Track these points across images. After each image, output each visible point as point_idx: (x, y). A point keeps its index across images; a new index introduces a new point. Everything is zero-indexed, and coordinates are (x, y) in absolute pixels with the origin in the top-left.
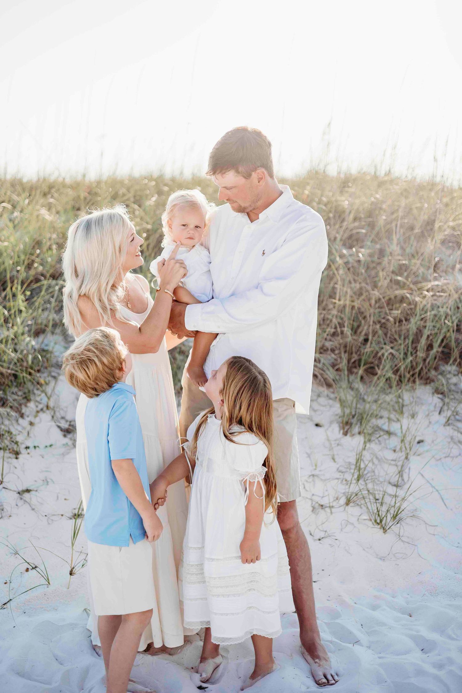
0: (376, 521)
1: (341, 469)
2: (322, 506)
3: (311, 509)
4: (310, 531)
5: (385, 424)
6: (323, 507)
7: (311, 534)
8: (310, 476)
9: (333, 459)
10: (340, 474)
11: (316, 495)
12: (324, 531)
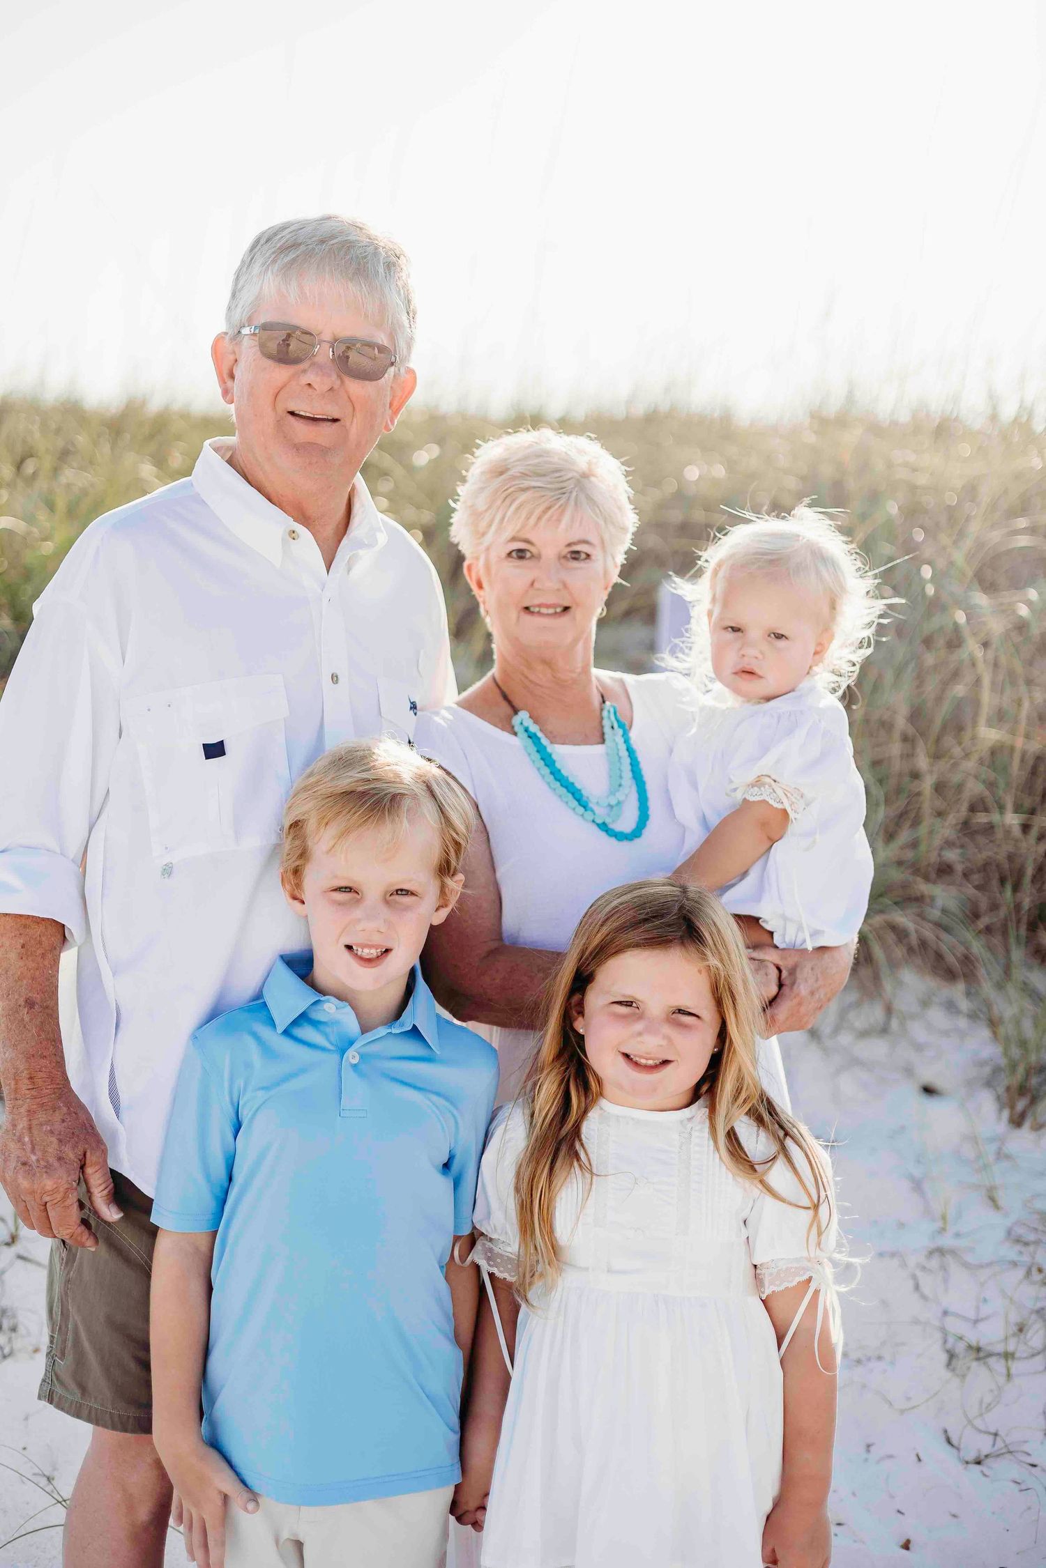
1: (1020, 1231)
2: (978, 1349)
3: (944, 1357)
4: (946, 1431)
6: (982, 1354)
7: (949, 1441)
8: (931, 1253)
9: (993, 1201)
10: (1018, 1247)
11: (957, 1315)
12: (989, 1433)
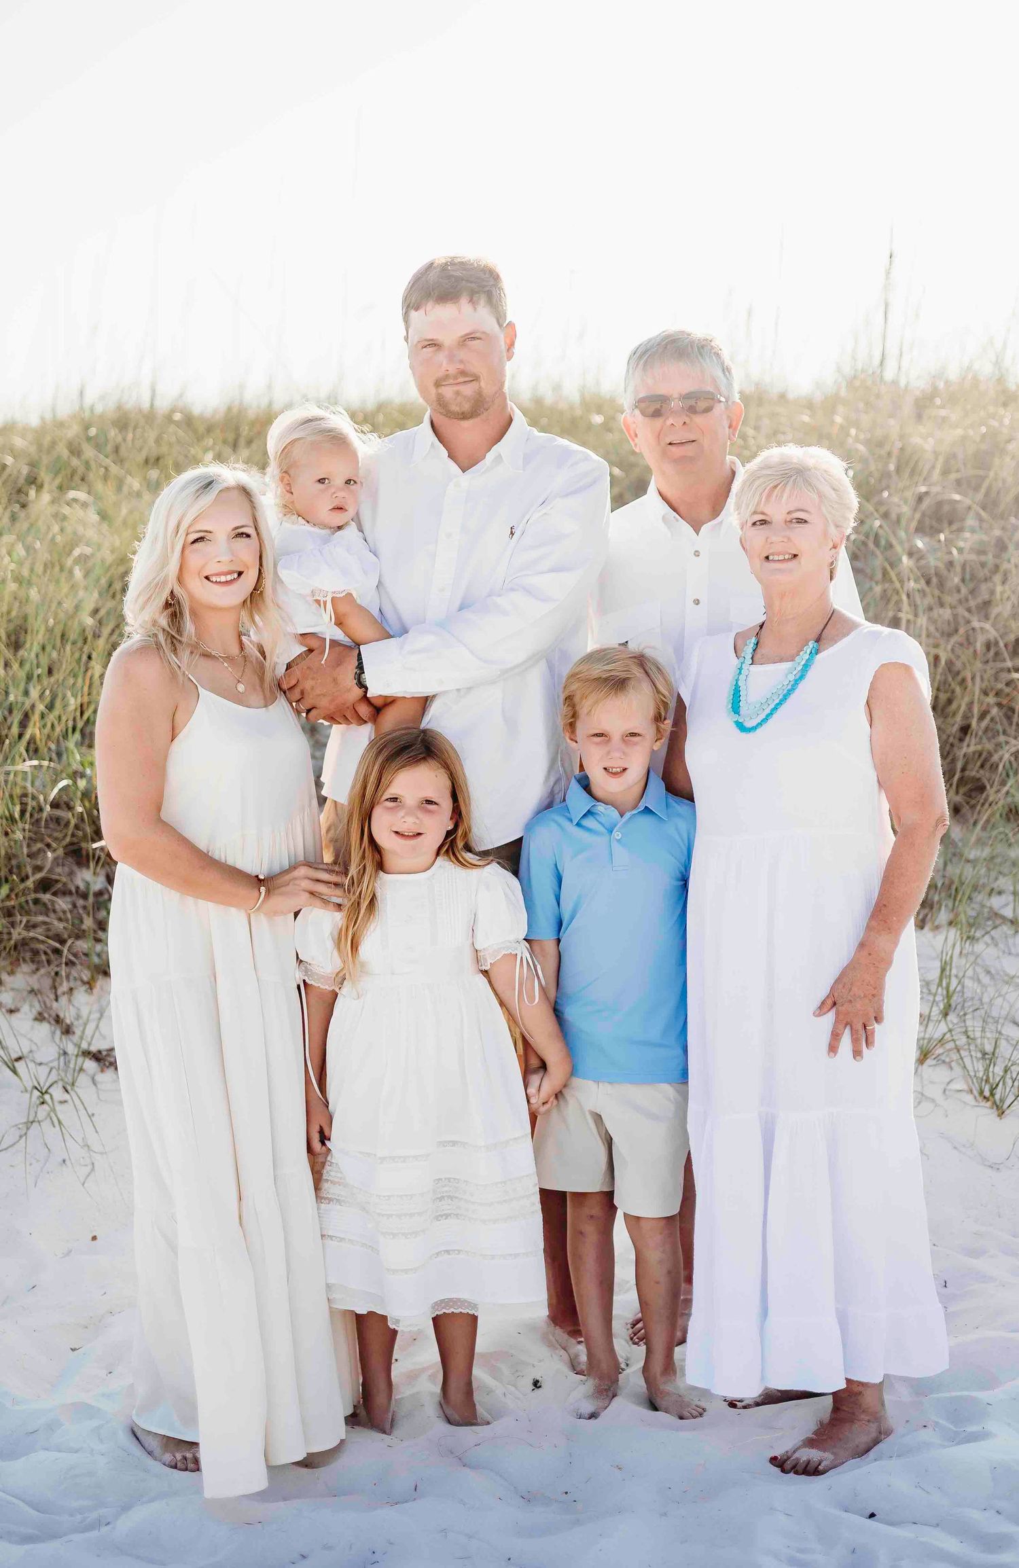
0: (981, 1092)
5: (1007, 905)
